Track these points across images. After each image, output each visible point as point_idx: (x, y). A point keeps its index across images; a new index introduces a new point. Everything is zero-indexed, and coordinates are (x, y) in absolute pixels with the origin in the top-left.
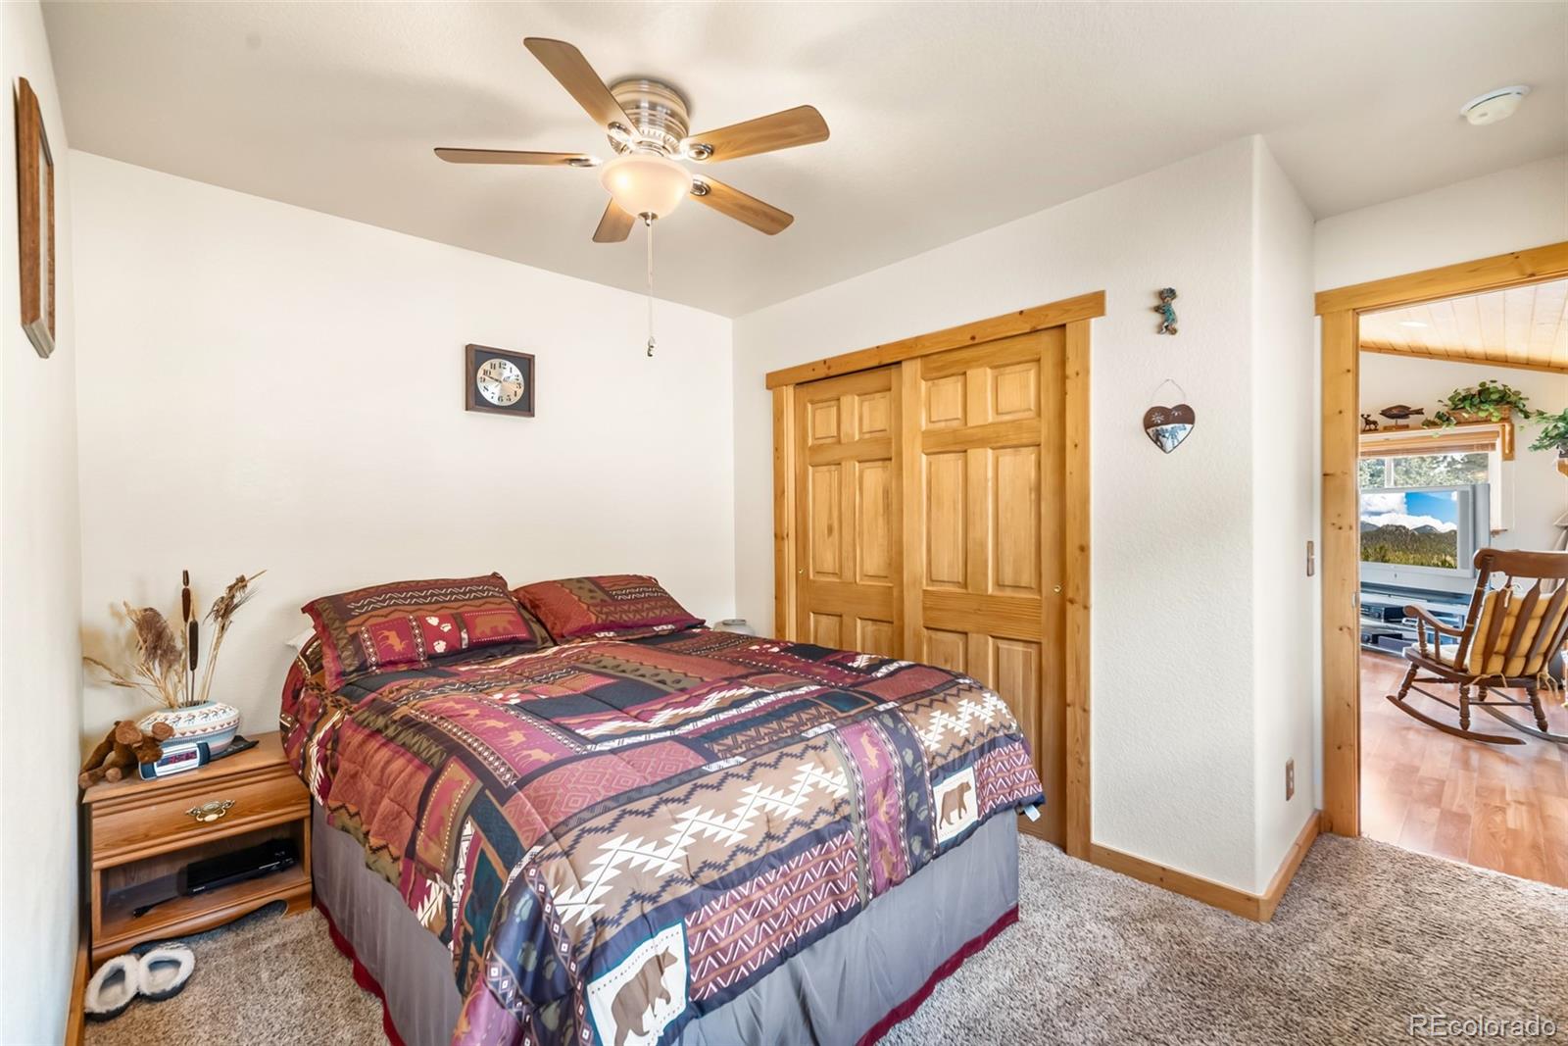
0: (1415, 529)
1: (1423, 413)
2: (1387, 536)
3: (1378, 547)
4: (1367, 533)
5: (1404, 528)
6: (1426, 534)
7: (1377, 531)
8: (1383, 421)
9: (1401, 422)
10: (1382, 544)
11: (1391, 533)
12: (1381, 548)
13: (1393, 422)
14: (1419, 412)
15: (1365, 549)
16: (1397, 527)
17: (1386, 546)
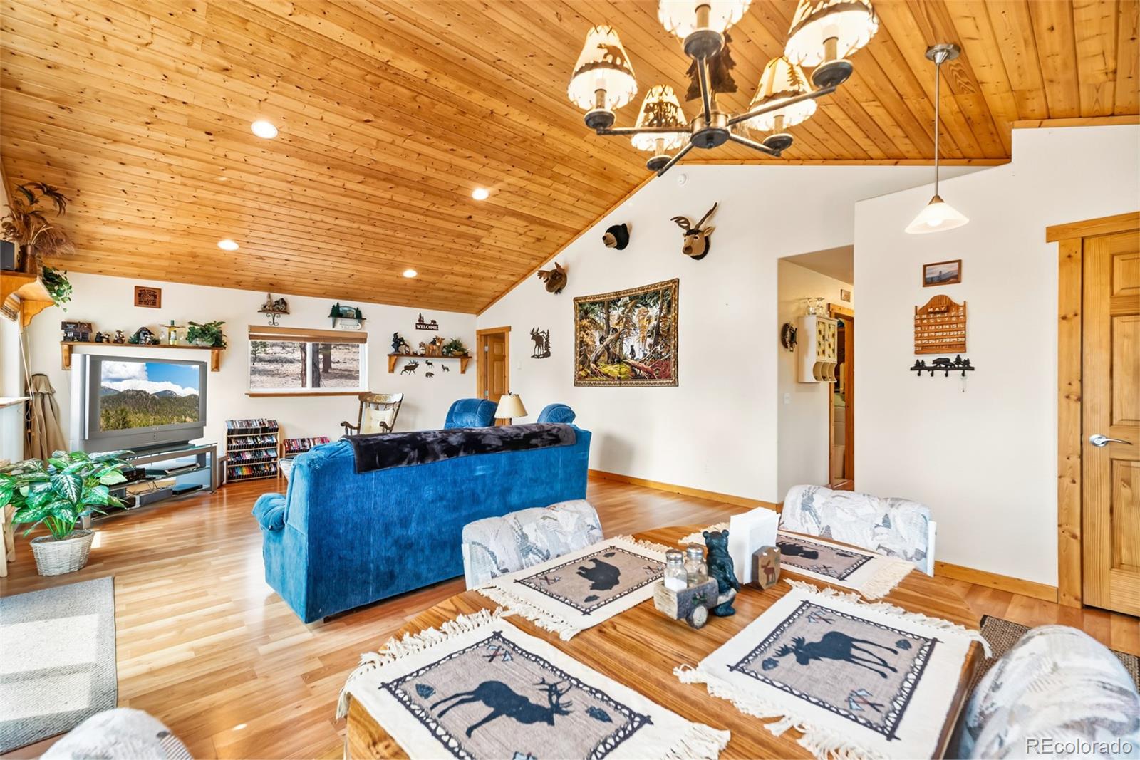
0: (156, 394)
2: (128, 401)
3: (119, 408)
4: (109, 398)
5: (145, 392)
6: (166, 398)
7: (117, 395)
10: (122, 407)
11: (132, 397)
12: (122, 410)
15: (106, 411)
16: (138, 392)
17: (127, 408)
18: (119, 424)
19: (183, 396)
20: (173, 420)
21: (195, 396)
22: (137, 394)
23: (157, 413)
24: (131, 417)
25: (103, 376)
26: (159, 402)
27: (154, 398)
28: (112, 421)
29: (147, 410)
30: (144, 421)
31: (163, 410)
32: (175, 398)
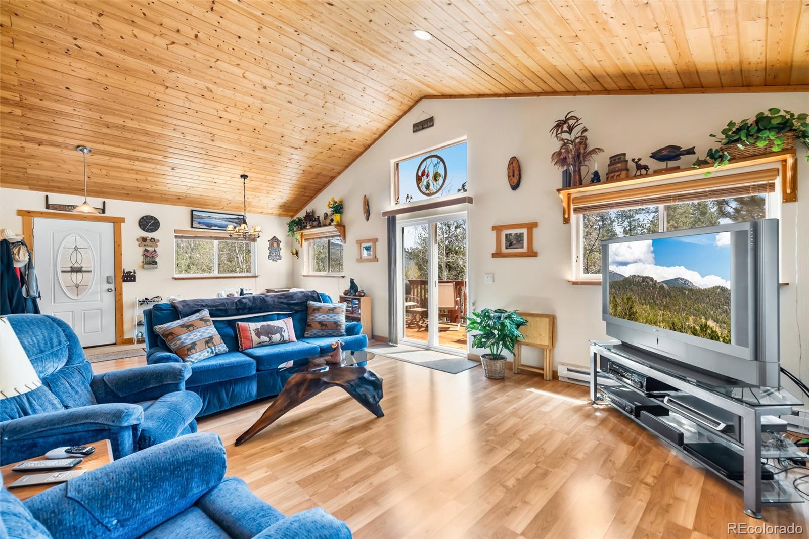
0: (664, 282)
1: (694, 153)
2: (634, 288)
3: (625, 297)
4: (616, 283)
5: (652, 279)
6: (679, 288)
7: (624, 281)
8: (654, 164)
9: (671, 164)
10: (629, 295)
11: (638, 284)
12: (628, 299)
13: (663, 165)
14: (691, 151)
15: (614, 297)
16: (645, 279)
17: (633, 297)
18: (626, 314)
19: (703, 288)
20: (688, 319)
21: (723, 290)
22: (643, 281)
23: (666, 307)
24: (637, 308)
25: (610, 260)
26: (669, 294)
27: (662, 288)
28: (619, 309)
29: (655, 302)
30: (651, 315)
31: (675, 305)
32: (691, 290)
